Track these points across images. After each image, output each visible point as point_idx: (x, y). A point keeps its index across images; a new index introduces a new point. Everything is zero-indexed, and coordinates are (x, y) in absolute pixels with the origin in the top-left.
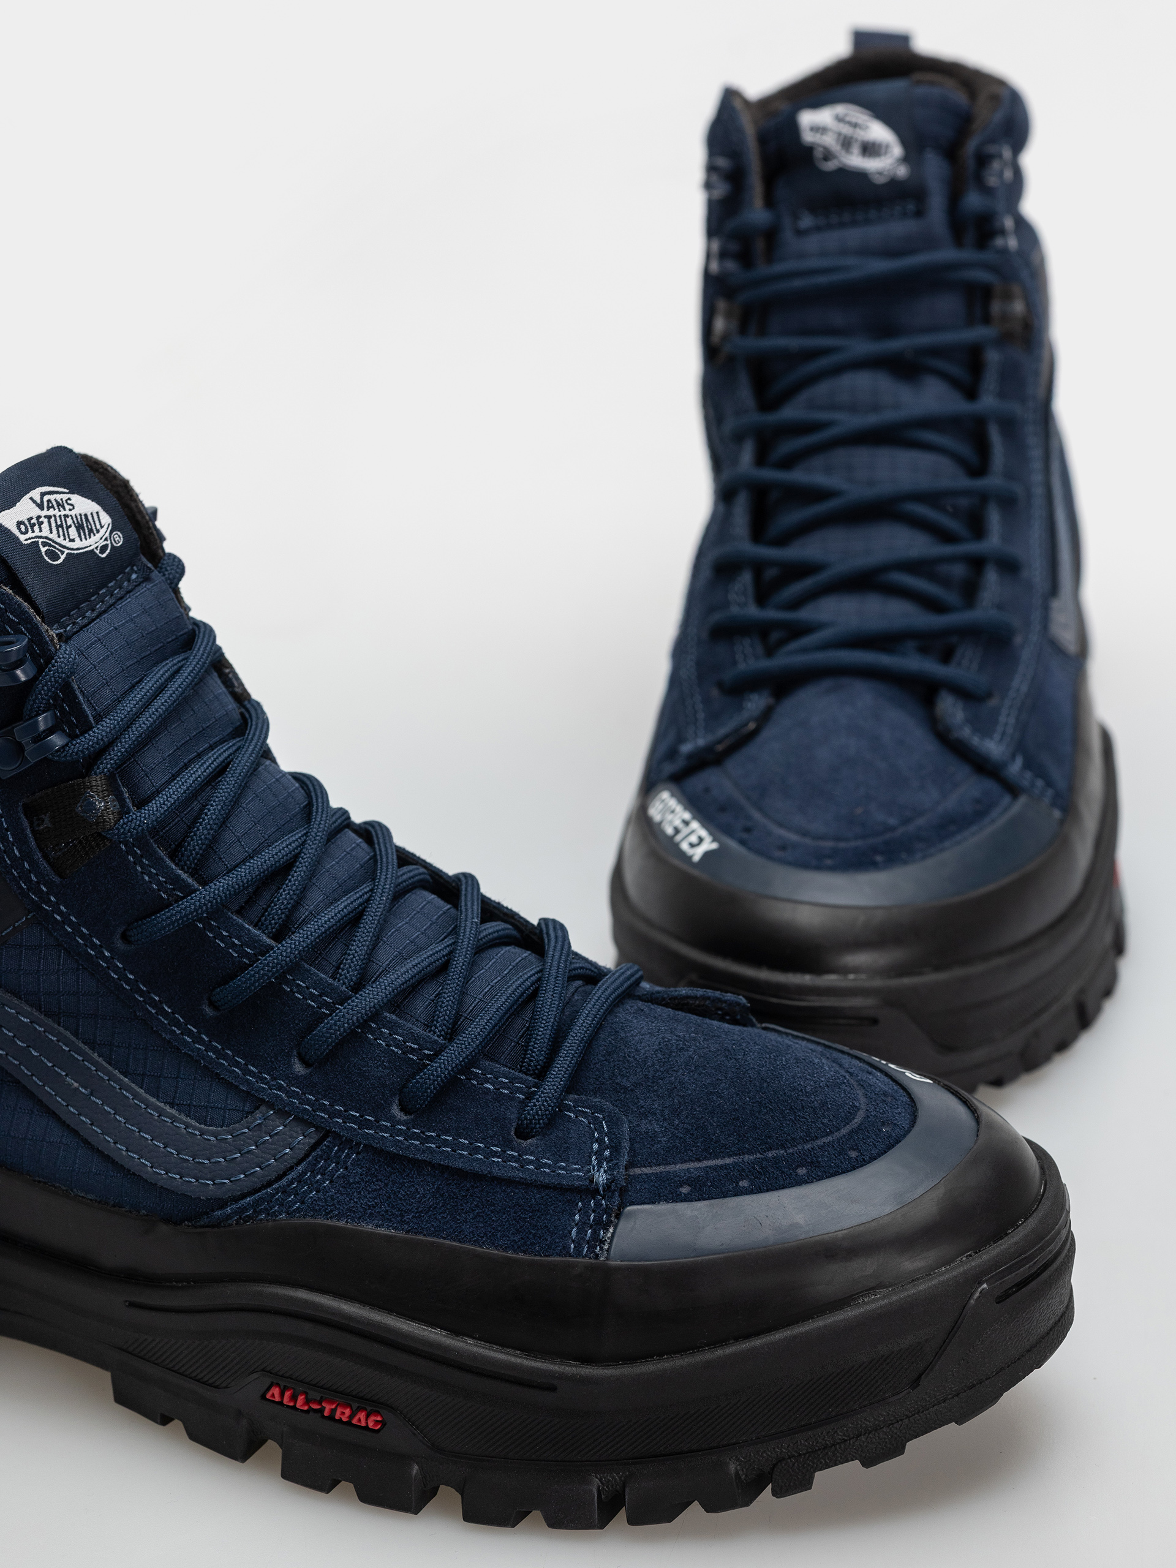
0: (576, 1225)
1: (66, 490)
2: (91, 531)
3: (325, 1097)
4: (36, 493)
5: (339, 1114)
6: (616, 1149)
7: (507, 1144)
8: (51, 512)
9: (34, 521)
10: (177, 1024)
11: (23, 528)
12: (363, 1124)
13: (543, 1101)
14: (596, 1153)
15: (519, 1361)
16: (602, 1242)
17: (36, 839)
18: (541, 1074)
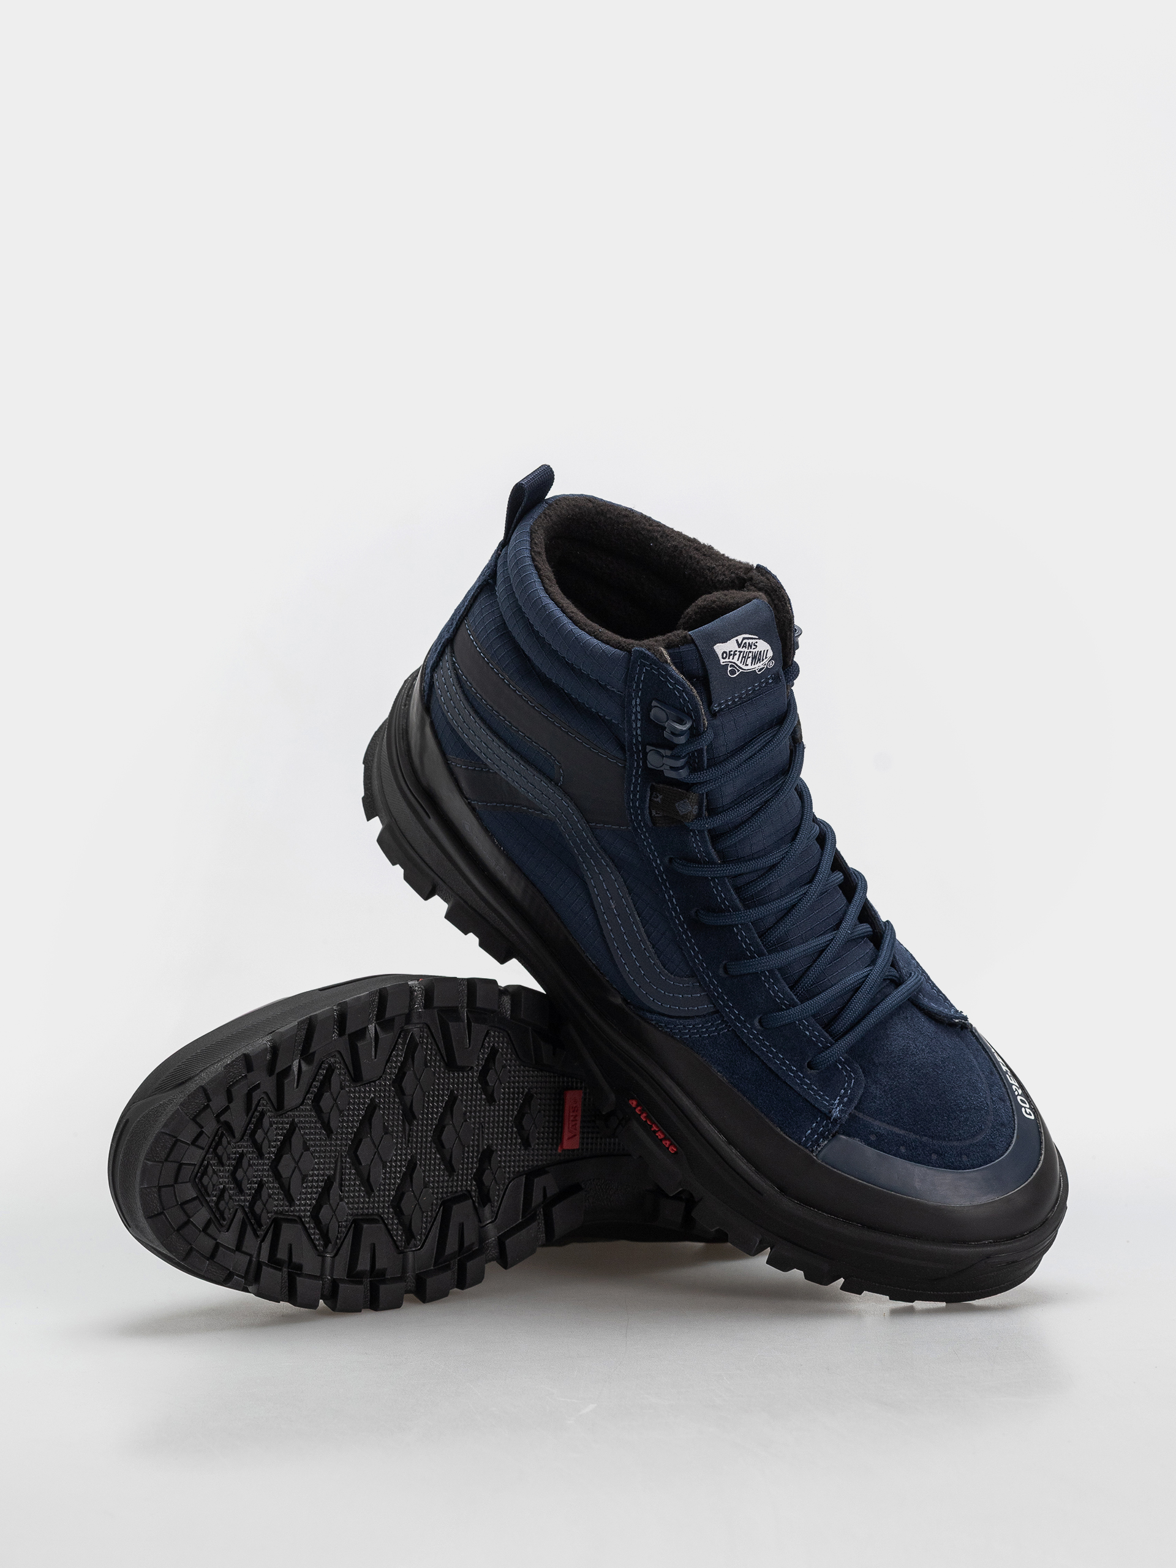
0: (812, 1129)
1: (757, 637)
2: (759, 660)
3: (726, 995)
4: (740, 638)
5: (729, 1007)
6: (850, 1101)
7: (800, 1069)
8: (743, 649)
9: (732, 653)
10: (676, 911)
11: (725, 655)
12: (738, 1019)
13: (829, 1057)
14: (840, 1096)
15: (752, 1174)
16: (819, 1145)
17: (650, 804)
18: (838, 1037)
